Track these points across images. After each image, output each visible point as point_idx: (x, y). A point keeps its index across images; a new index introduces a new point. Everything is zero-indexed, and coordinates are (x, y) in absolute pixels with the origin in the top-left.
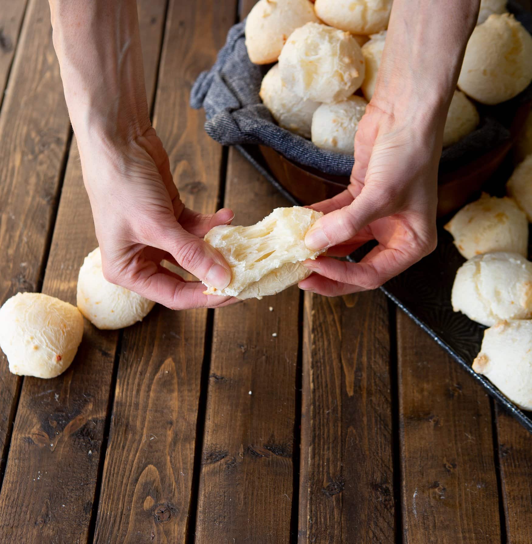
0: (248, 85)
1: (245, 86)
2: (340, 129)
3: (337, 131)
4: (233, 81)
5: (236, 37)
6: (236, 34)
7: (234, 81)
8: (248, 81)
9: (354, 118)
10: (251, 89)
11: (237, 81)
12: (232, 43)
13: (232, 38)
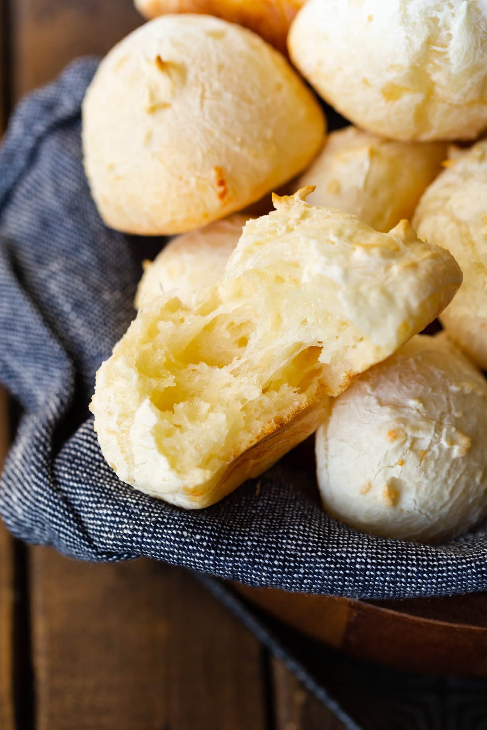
0: (97, 291)
1: (88, 295)
2: (411, 458)
3: (402, 463)
4: (50, 277)
5: (40, 127)
6: (40, 119)
7: (53, 275)
8: (94, 277)
9: (446, 422)
10: (105, 305)
11: (62, 277)
12: (29, 143)
13: (28, 127)
